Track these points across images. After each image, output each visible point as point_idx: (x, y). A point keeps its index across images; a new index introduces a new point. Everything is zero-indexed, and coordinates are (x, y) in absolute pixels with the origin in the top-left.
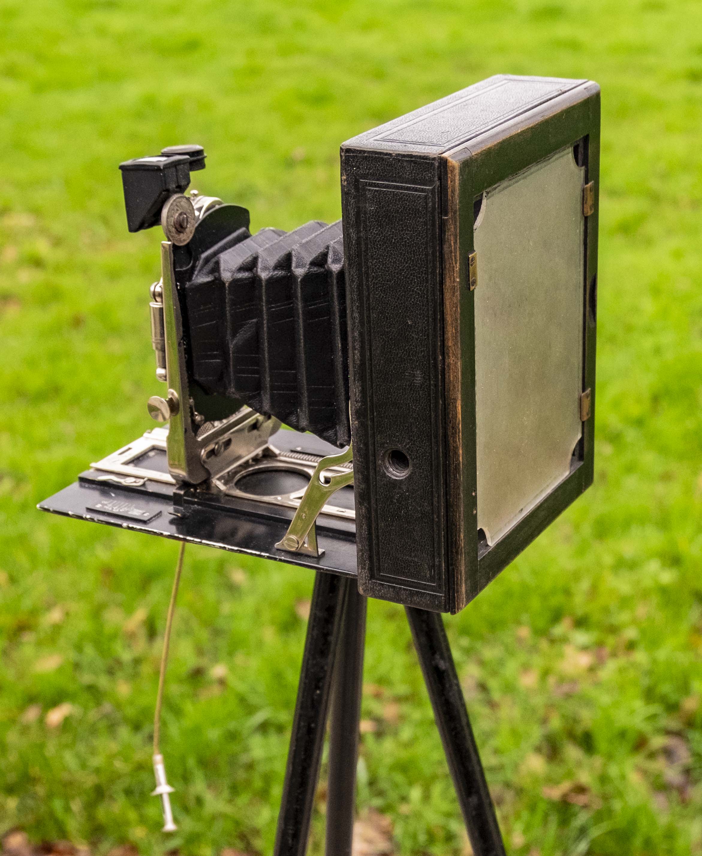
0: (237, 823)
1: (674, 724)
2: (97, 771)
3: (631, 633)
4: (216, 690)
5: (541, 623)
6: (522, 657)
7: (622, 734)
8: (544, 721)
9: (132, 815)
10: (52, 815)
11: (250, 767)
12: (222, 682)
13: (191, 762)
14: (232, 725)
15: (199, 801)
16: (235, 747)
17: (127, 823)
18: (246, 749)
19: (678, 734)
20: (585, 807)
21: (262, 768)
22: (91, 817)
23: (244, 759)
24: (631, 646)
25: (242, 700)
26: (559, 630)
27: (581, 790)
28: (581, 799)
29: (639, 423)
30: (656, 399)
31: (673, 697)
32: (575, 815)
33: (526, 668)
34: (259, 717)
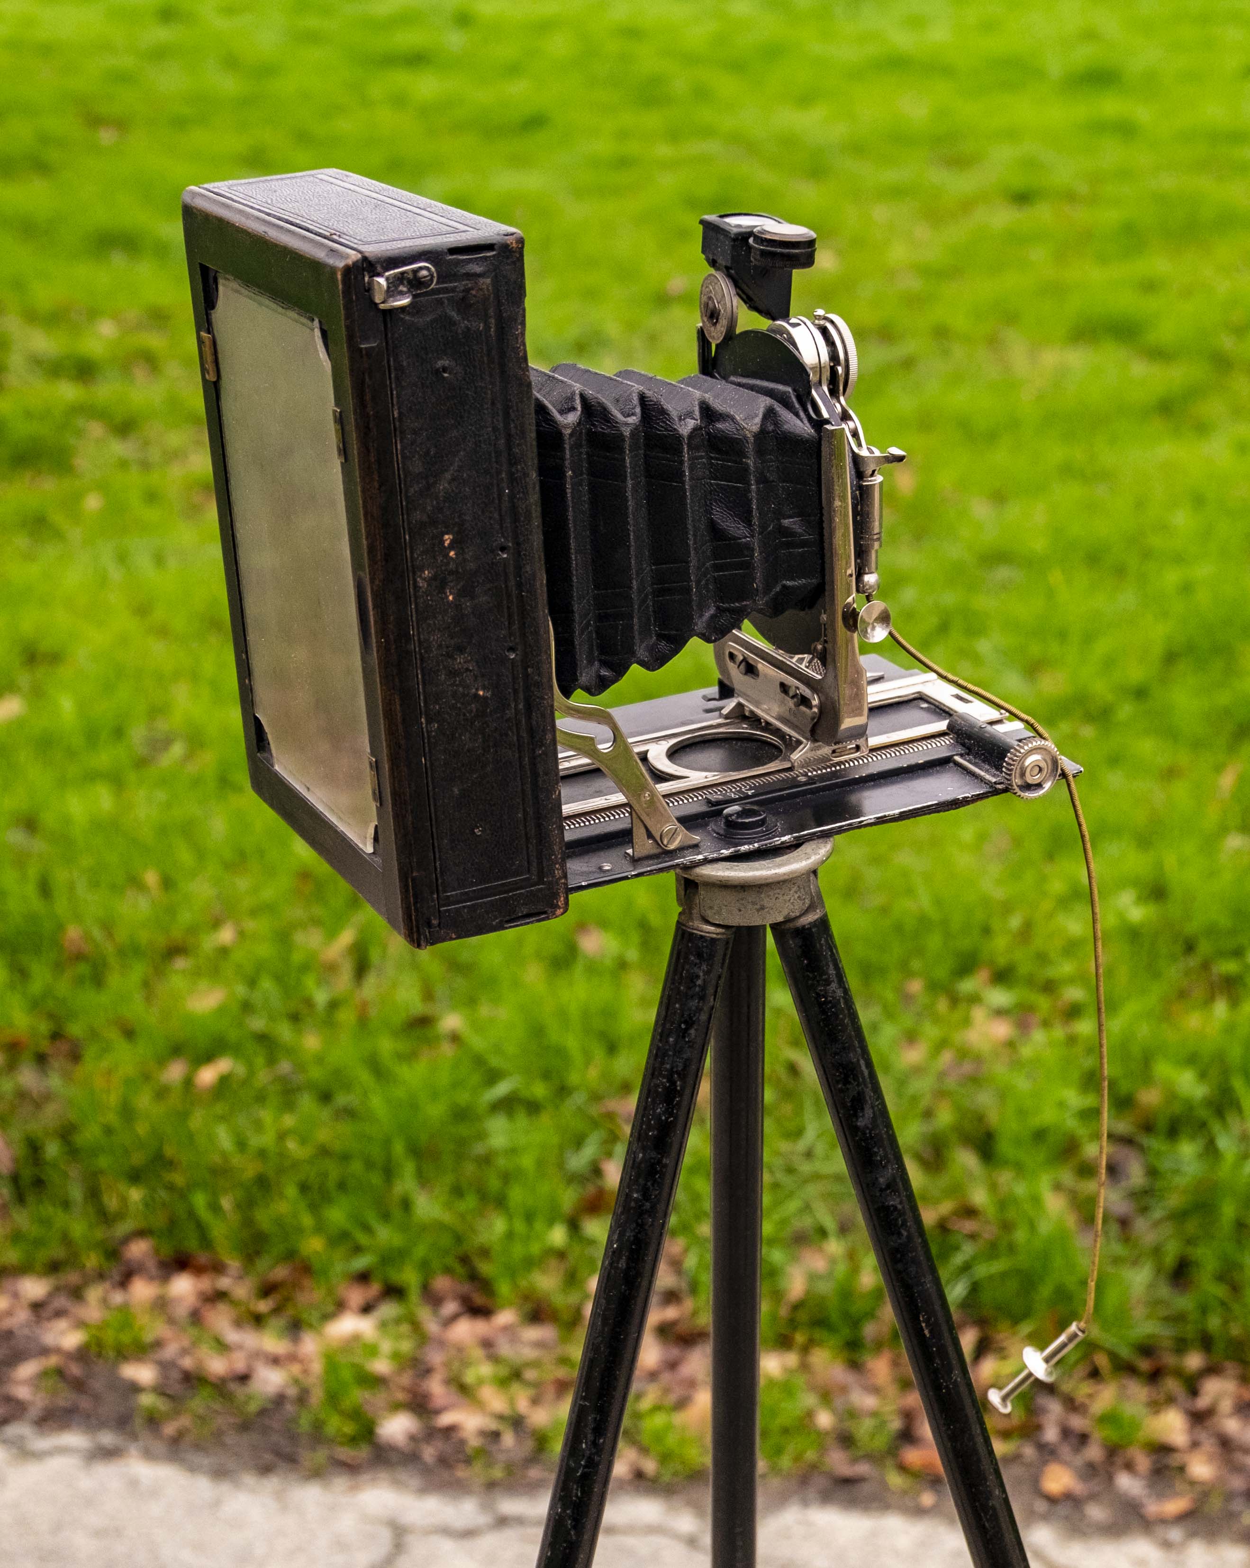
0: (459, 1239)
1: (1123, 1127)
2: (262, 1154)
3: (1074, 994)
4: (447, 1050)
5: (941, 972)
6: (907, 1020)
7: (1040, 1135)
8: (928, 1114)
9: (307, 1220)
10: (191, 1214)
11: (486, 1160)
12: (455, 1038)
13: (399, 1148)
14: (463, 1097)
15: (406, 1204)
16: (463, 1130)
17: (300, 1230)
18: (482, 1136)
19: (1127, 1141)
20: (973, 1237)
21: (501, 1162)
22: (248, 1222)
23: (479, 1149)
24: (1073, 1012)
25: (479, 1061)
26: (967, 986)
27: (969, 1212)
28: (969, 1226)
29: (1140, 693)
30: (1170, 658)
31: (1124, 1087)
32: (957, 1248)
33: (911, 1038)
34: (502, 1089)
